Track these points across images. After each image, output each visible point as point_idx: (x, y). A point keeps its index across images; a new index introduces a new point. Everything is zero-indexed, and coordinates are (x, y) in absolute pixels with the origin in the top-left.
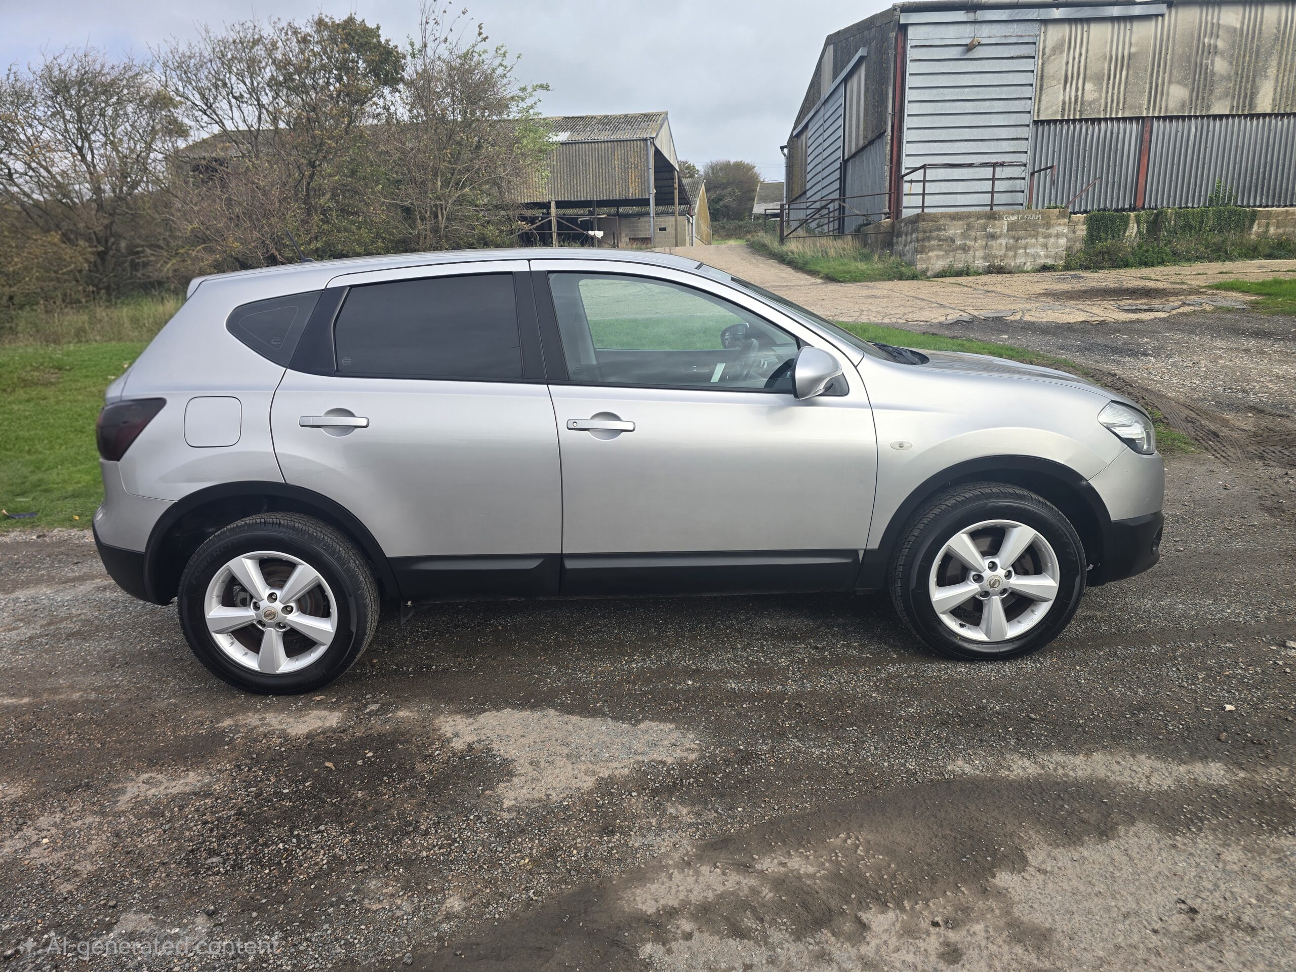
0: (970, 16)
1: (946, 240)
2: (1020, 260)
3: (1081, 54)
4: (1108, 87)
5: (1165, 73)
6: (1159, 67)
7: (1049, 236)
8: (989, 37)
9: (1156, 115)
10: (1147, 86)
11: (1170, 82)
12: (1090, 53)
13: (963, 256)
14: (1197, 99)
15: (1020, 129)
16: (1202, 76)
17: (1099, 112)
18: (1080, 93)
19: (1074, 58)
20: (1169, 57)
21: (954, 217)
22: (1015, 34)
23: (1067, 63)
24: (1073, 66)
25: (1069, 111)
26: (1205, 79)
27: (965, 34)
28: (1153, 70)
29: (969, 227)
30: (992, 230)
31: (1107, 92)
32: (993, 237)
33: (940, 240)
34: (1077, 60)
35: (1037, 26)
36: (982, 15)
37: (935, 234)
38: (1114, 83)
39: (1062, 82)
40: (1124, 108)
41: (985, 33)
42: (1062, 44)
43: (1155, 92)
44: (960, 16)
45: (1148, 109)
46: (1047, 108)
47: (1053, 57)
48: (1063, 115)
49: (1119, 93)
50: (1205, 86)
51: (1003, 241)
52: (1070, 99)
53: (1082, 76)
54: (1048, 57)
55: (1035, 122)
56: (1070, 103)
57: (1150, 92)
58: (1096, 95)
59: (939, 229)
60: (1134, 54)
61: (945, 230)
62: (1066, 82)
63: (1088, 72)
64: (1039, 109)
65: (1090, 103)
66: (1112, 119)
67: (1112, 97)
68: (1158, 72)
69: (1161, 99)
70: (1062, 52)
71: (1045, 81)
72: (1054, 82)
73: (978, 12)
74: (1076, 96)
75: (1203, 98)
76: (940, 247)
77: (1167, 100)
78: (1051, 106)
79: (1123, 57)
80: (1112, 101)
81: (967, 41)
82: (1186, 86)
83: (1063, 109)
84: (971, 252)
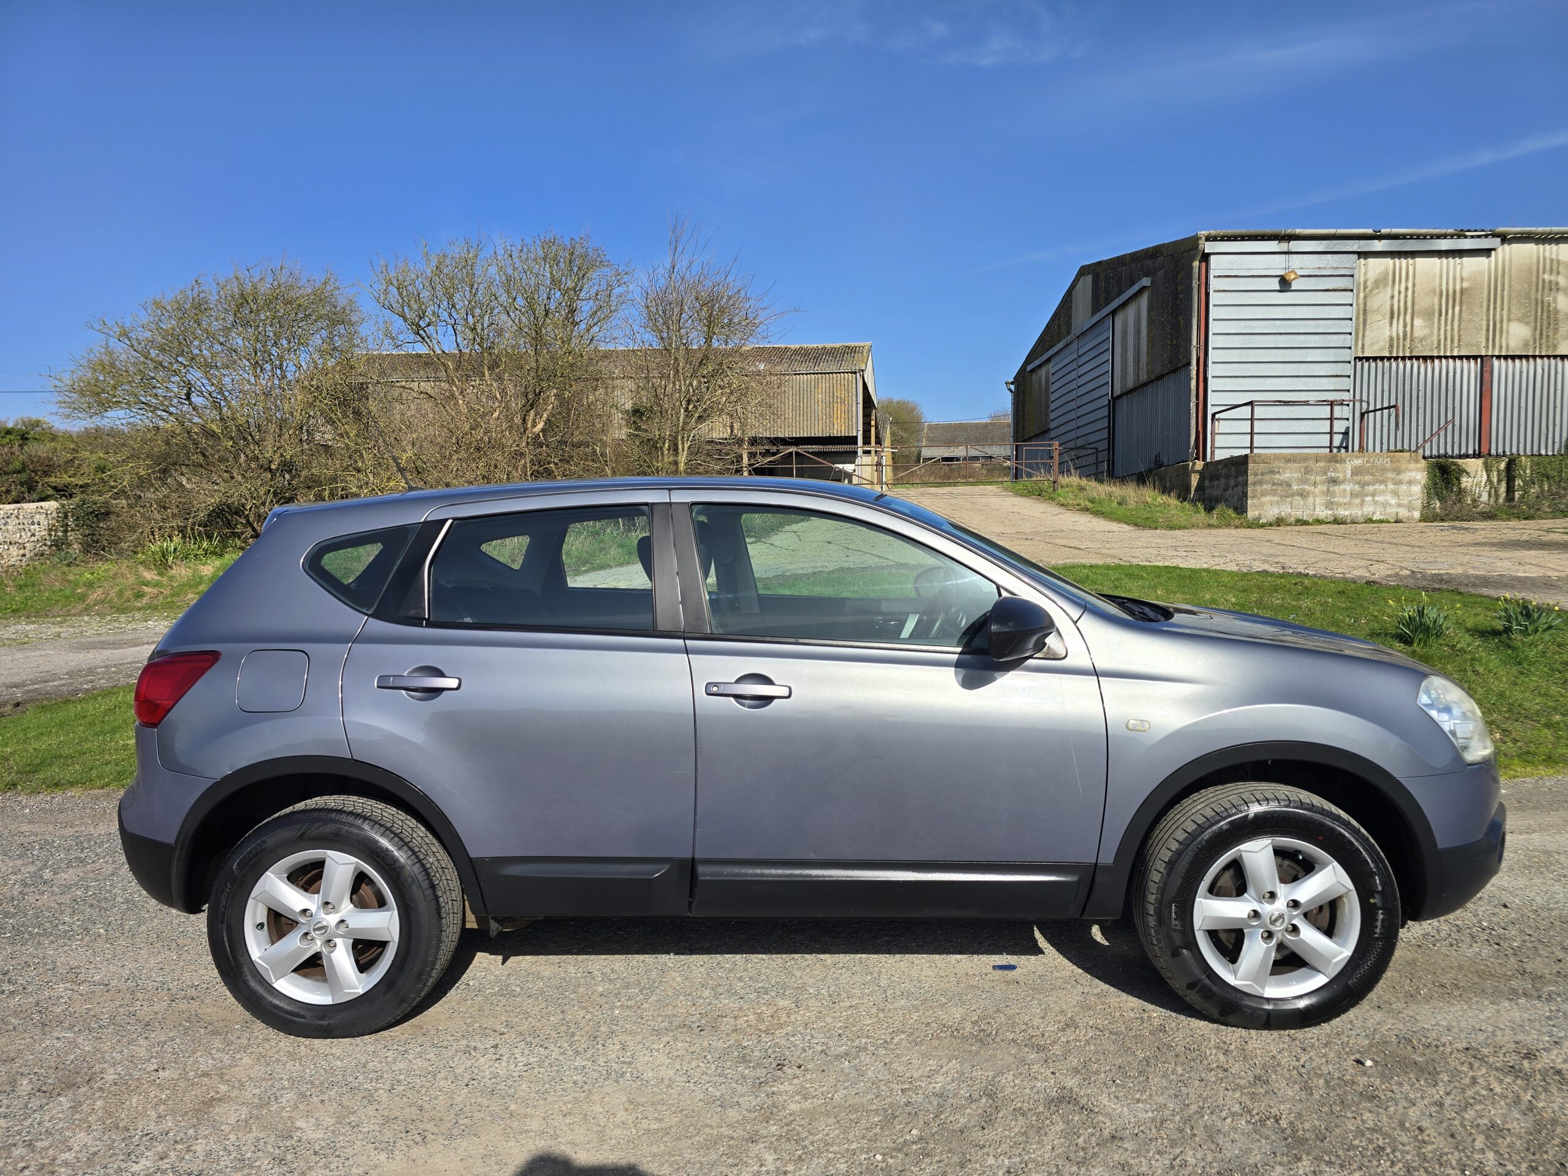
0: (1283, 246)
1: (1281, 484)
2: (1368, 510)
3: (1407, 289)
4: (1439, 324)
5: (1502, 310)
6: (1495, 303)
7: (1400, 482)
8: (1304, 268)
9: (1497, 353)
10: (1484, 323)
11: (1509, 320)
12: (1417, 288)
13: (1302, 502)
14: (1541, 338)
15: (1339, 365)
16: (1545, 314)
17: (1432, 350)
18: (1408, 329)
19: (1400, 292)
20: (1506, 293)
21: (1289, 460)
22: (1330, 266)
23: (1392, 297)
24: (1399, 301)
25: (1398, 347)
26: (1549, 317)
27: (1277, 265)
28: (1489, 306)
29: (1308, 471)
30: (1333, 475)
31: (1439, 329)
32: (1334, 481)
33: (1274, 484)
34: (1403, 295)
35: (1355, 258)
36: (1295, 245)
37: (1267, 477)
38: (1446, 319)
39: (1388, 316)
40: (1459, 346)
41: (1301, 264)
42: (1386, 278)
43: (1494, 330)
44: (1273, 246)
45: (1487, 347)
46: (1372, 344)
47: (1376, 291)
48: (1391, 352)
49: (1452, 329)
50: (1549, 324)
51: (1348, 487)
52: (1398, 334)
53: (1409, 311)
54: (1370, 291)
55: (1360, 358)
56: (1398, 339)
57: (1488, 330)
58: (1426, 331)
59: (1272, 472)
60: (1467, 289)
61: (1279, 472)
62: (1392, 317)
63: (1417, 307)
64: (1363, 345)
65: (1421, 340)
66: (1446, 357)
67: (1445, 333)
68: (1495, 308)
69: (1501, 338)
70: (1386, 285)
71: (1369, 316)
72: (1379, 317)
73: (1292, 242)
74: (1405, 332)
75: (1548, 337)
76: (1274, 493)
77: (1507, 338)
78: (1377, 342)
79: (1454, 292)
80: (1446, 338)
81: (1282, 272)
82: (1527, 323)
83: (1391, 346)
84: (1311, 499)
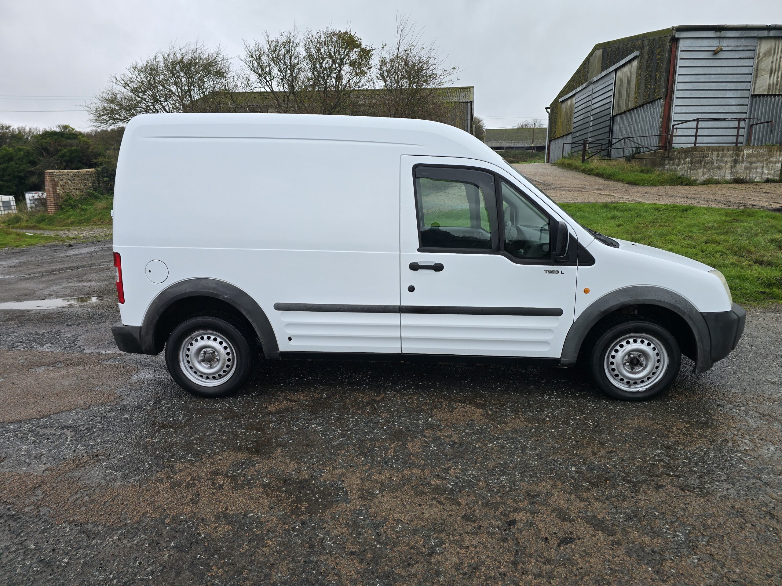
0: (718, 34)
1: (709, 163)
2: (753, 176)
3: (781, 57)
7: (771, 162)
8: (728, 46)
13: (719, 172)
15: (743, 99)
18: (779, 79)
19: (777, 59)
21: (714, 149)
22: (743, 45)
23: (772, 62)
24: (776, 64)
25: (772, 90)
27: (714, 44)
29: (723, 156)
30: (736, 158)
32: (737, 161)
33: (705, 163)
34: (778, 61)
35: (756, 40)
36: (725, 34)
37: (702, 159)
39: (769, 73)
41: (725, 44)
42: (770, 51)
44: (711, 34)
46: (760, 88)
47: (764, 59)
48: (768, 92)
51: (744, 164)
52: (773, 83)
53: (781, 70)
54: (761, 59)
55: (752, 96)
56: (773, 85)
59: (705, 156)
61: (708, 156)
62: (771, 73)
64: (754, 88)
70: (770, 56)
71: (759, 72)
72: (764, 73)
73: (723, 32)
74: (777, 81)
76: (705, 167)
78: (762, 87)
81: (715, 48)
83: (769, 89)
84: (723, 171)
